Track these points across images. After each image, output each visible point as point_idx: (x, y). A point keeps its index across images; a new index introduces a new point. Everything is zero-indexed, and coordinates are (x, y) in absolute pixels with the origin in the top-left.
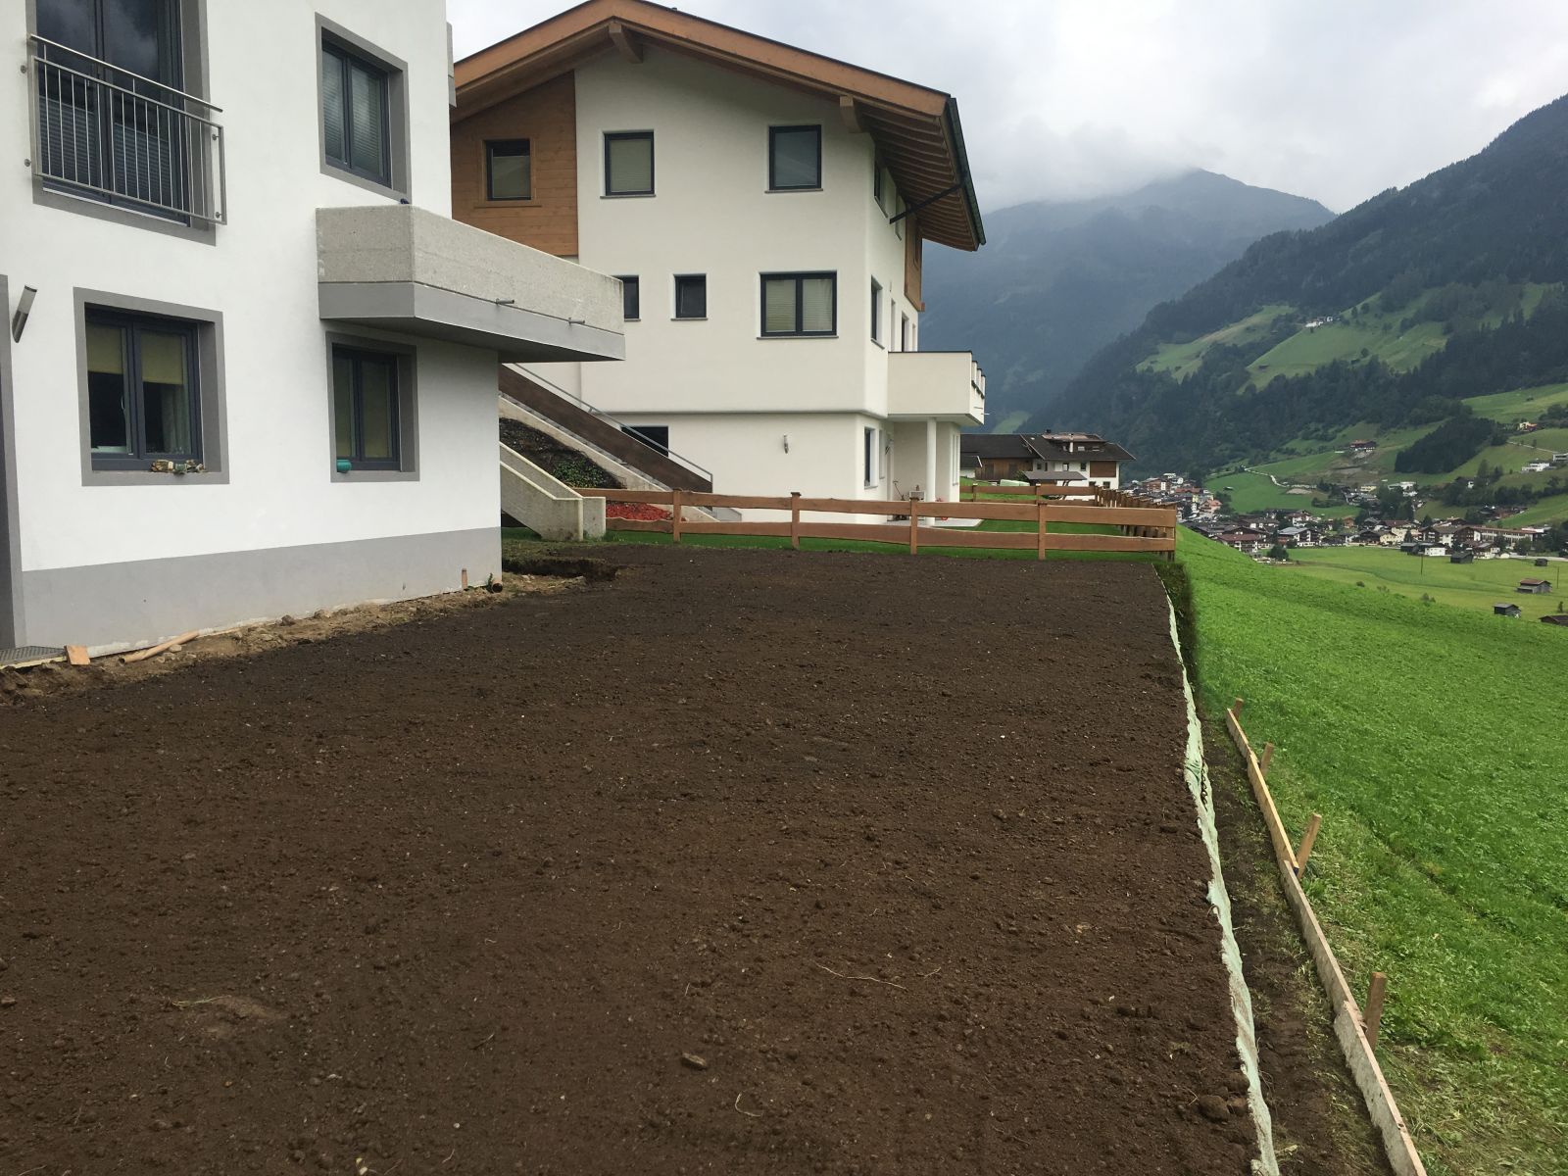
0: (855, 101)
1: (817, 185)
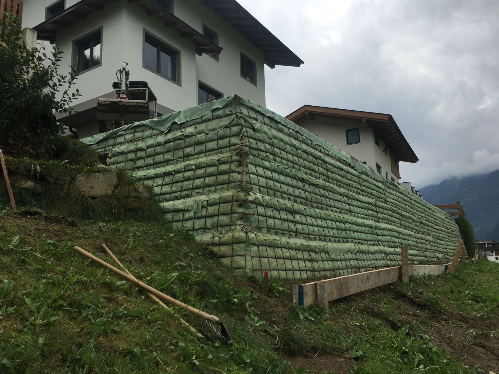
0: (366, 120)
1: (359, 142)
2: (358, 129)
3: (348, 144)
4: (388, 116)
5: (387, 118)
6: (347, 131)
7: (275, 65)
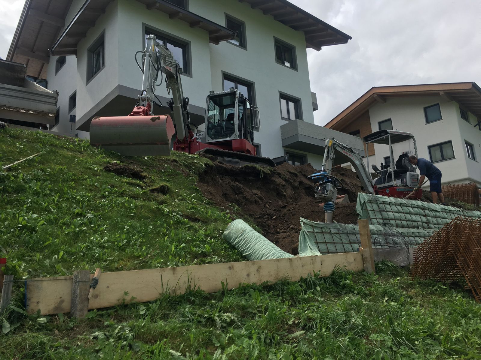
0: (445, 92)
1: (441, 119)
2: (438, 104)
3: (428, 122)
4: (471, 85)
5: (470, 87)
6: (425, 109)
7: (322, 47)
